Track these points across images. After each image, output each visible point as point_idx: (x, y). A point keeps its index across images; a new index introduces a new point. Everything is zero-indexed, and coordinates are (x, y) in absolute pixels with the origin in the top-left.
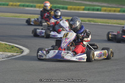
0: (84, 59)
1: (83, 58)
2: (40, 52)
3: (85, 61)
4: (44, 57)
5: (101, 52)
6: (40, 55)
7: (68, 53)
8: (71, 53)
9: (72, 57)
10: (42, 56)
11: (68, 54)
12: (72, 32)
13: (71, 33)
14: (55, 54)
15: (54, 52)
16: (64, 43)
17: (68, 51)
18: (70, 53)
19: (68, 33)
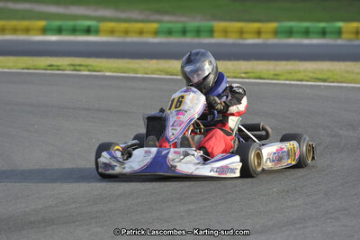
0: (233, 171)
1: (231, 166)
2: (104, 154)
3: (238, 174)
4: (118, 170)
5: (281, 149)
6: (104, 163)
7: (186, 154)
8: (196, 153)
9: (199, 166)
10: (113, 167)
11: (188, 158)
12: (193, 92)
13: (192, 94)
14: (148, 159)
15: (146, 152)
16: (173, 125)
17: (187, 149)
18: (193, 155)
19: (183, 97)
